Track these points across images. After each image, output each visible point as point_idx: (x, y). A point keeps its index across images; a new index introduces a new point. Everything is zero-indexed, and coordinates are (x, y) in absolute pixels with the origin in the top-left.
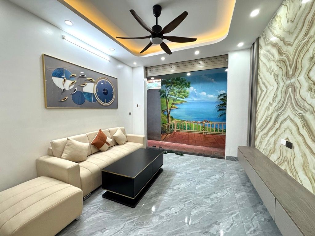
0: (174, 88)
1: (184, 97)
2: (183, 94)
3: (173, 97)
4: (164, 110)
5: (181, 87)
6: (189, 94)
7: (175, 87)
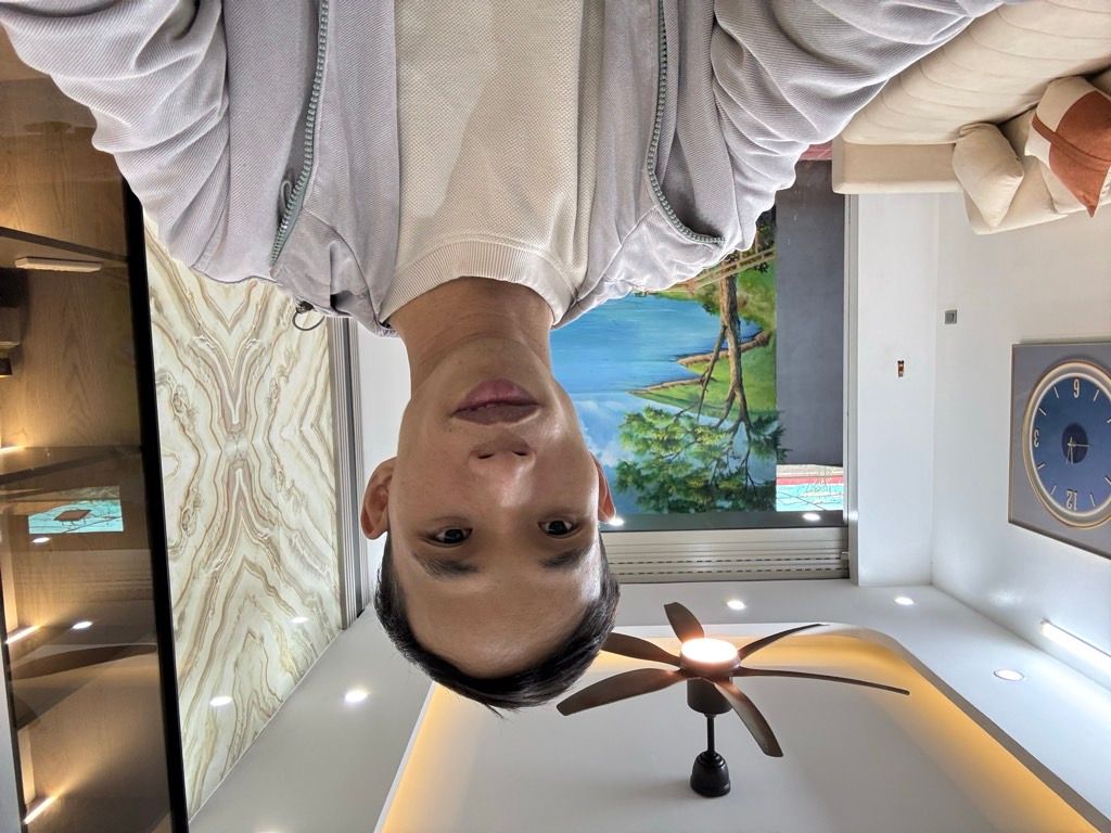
0: (698, 464)
1: (644, 415)
2: (651, 435)
3: (705, 420)
4: (758, 345)
5: (661, 468)
6: (621, 431)
7: (697, 472)
